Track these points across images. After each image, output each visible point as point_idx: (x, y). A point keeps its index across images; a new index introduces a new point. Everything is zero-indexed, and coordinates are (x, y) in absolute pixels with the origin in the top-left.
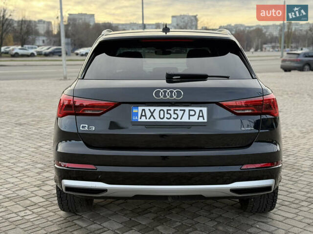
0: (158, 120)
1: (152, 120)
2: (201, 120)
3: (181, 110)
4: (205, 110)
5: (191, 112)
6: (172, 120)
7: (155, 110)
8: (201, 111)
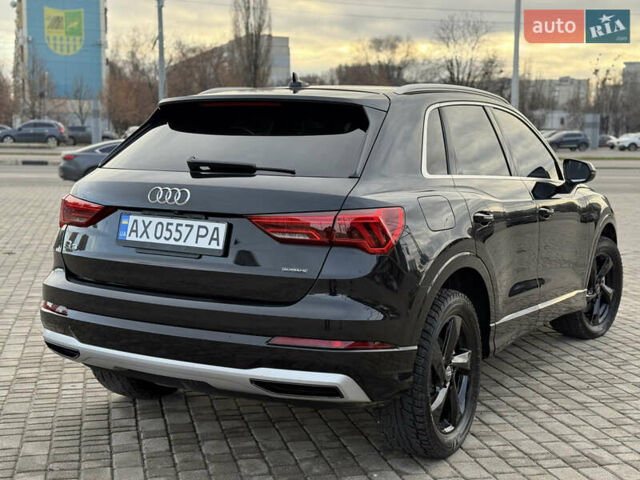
0: (152, 240)
1: (144, 239)
2: (214, 245)
3: (187, 225)
4: (222, 227)
5: (201, 229)
6: (172, 242)
7: (150, 222)
8: (216, 229)
